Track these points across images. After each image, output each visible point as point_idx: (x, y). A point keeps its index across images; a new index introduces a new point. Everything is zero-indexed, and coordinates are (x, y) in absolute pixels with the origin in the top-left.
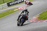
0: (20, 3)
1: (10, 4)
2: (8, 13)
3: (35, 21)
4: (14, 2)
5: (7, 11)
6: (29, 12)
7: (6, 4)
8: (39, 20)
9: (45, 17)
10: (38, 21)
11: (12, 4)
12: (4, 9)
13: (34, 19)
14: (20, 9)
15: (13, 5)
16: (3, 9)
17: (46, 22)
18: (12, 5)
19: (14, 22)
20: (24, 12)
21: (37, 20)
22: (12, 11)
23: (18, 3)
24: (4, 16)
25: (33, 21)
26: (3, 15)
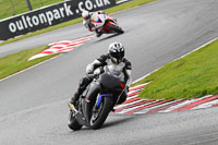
0: (56, 22)
1: (12, 28)
4: (28, 19)
9: (170, 91)
10: (141, 109)
11: (21, 28)
14: (55, 51)
15: (25, 31)
17: (175, 115)
18: (18, 33)
19: (28, 113)
22: (19, 60)
23: (48, 25)
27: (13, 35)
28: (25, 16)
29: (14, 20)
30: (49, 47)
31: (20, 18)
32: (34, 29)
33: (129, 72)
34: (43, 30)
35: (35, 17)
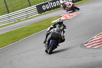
2: (39, 27)
5: (37, 23)
11: (48, 8)
12: (29, 18)
16: (27, 19)
22: (47, 23)
28: (50, 2)
30: (61, 17)
33: (65, 30)
34: (58, 9)
35: (54, 3)
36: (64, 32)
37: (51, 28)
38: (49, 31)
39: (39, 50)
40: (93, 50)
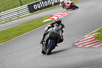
0: (55, 4)
1: (35, 7)
2: (30, 26)
3: (88, 44)
4: (43, 3)
5: (28, 22)
6: (64, 26)
7: (25, 6)
8: (97, 42)
10: (95, 45)
11: (39, 7)
12: (21, 18)
13: (86, 40)
15: (41, 9)
16: (18, 18)
18: (38, 9)
20: (55, 25)
21: (93, 43)
22: (38, 22)
24: (21, 34)
25: (84, 46)
26: (18, 32)
27: (36, 10)
28: (41, 1)
29: (36, 4)
31: (39, 2)
32: (46, 7)
33: (63, 29)
34: (50, 8)
35: (46, 2)
36: (62, 31)
37: (49, 28)
38: (47, 31)
39: (31, 49)
40: (84, 49)
